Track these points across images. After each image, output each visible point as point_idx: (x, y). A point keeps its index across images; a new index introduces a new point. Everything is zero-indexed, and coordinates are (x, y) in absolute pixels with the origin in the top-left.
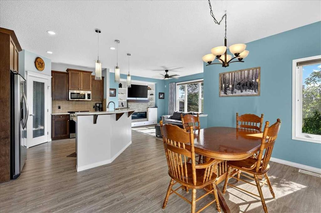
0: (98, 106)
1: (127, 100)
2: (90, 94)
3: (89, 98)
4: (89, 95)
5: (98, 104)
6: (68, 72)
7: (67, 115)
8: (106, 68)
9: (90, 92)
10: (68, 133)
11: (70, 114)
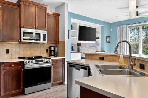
0: (53, 50)
1: (78, 43)
2: (46, 34)
3: (44, 40)
4: (44, 35)
5: (53, 48)
6: (20, 4)
7: (20, 62)
8: (64, 1)
9: (45, 32)
10: (22, 87)
11: (25, 61)
